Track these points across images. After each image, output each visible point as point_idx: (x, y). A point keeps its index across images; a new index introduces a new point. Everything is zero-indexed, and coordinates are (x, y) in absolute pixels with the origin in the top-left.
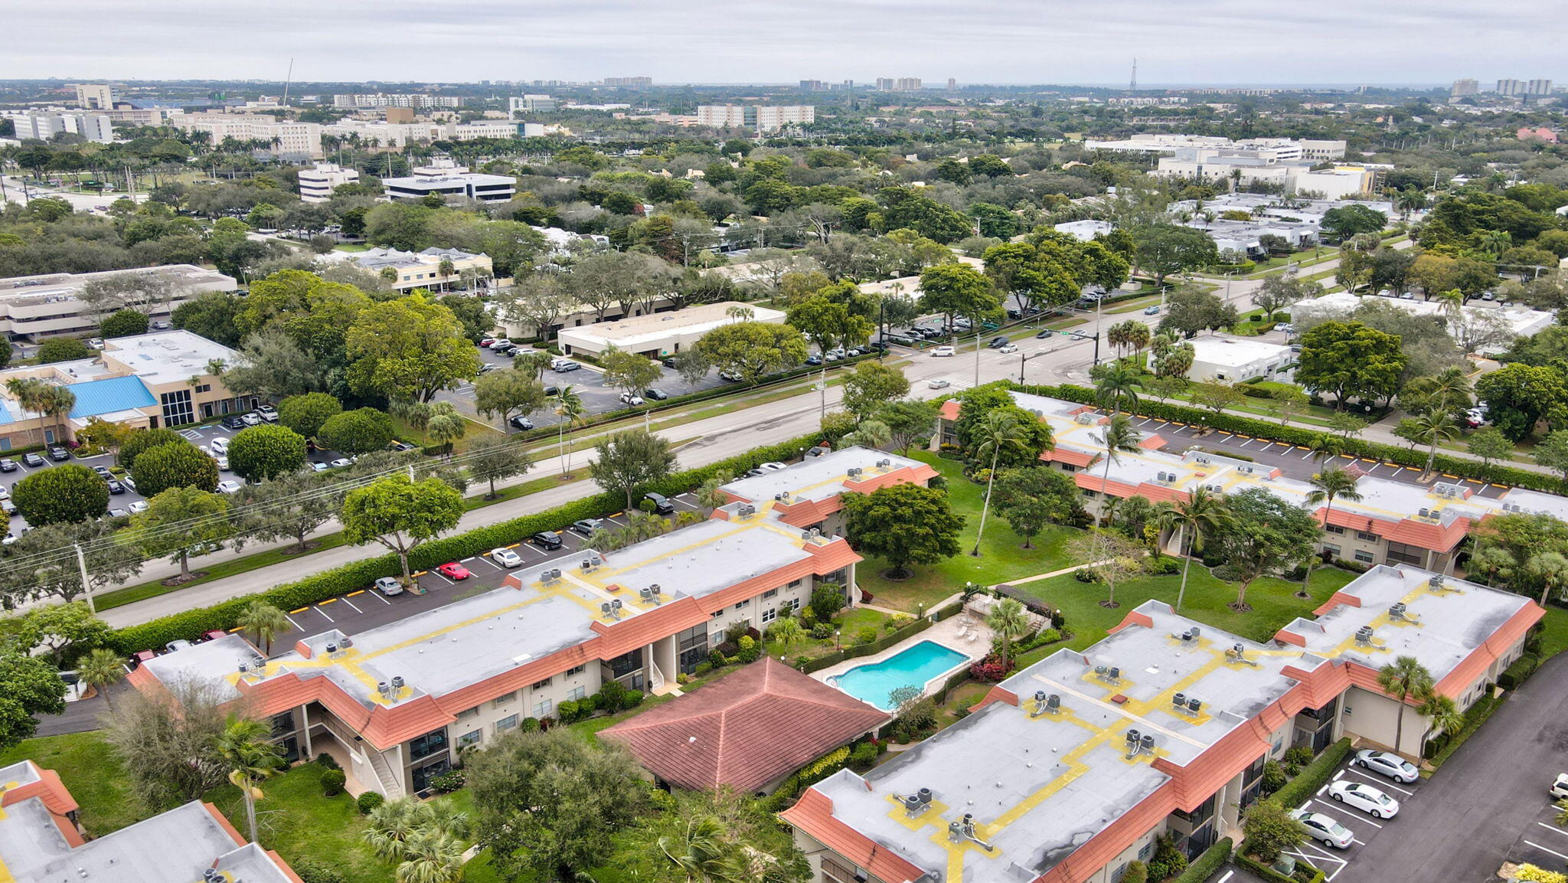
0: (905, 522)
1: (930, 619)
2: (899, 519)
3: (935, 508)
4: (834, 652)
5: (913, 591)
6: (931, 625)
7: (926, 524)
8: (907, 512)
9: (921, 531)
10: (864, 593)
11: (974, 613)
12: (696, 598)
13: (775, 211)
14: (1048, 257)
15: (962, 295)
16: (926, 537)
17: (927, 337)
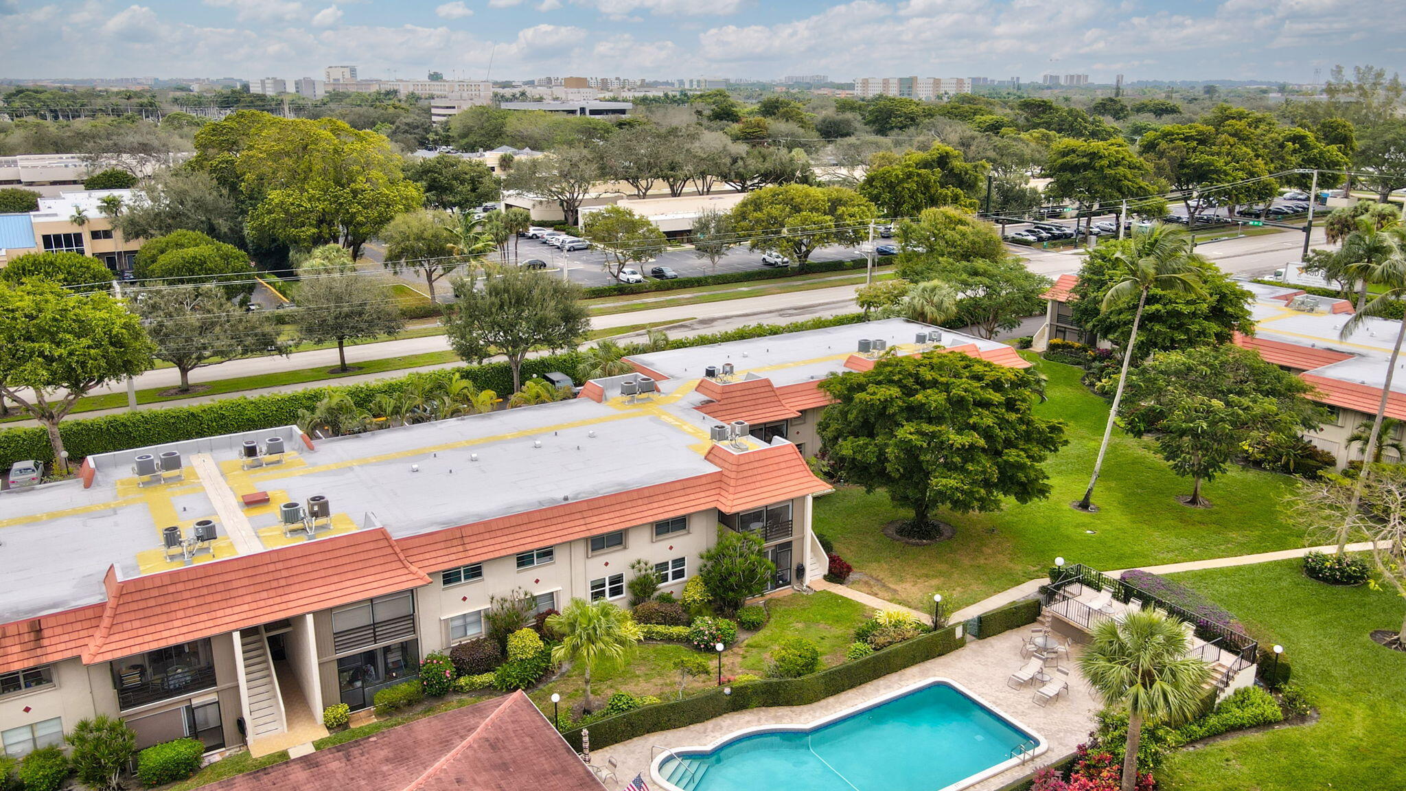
0: (930, 421)
1: (959, 633)
2: (915, 412)
3: (997, 397)
4: (712, 685)
5: (943, 567)
6: (961, 644)
7: (974, 427)
8: (934, 399)
9: (957, 440)
10: (834, 561)
11: (1064, 629)
12: (396, 536)
13: (896, 130)
14: (1232, 140)
15: (1105, 177)
16: (969, 452)
17: (1054, 237)
